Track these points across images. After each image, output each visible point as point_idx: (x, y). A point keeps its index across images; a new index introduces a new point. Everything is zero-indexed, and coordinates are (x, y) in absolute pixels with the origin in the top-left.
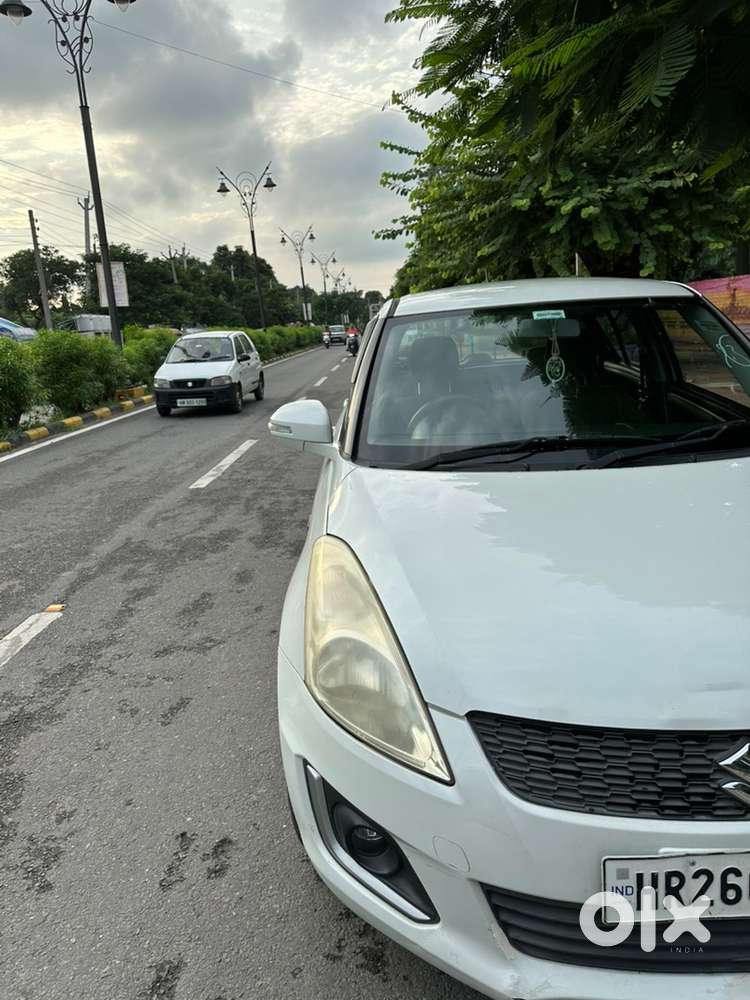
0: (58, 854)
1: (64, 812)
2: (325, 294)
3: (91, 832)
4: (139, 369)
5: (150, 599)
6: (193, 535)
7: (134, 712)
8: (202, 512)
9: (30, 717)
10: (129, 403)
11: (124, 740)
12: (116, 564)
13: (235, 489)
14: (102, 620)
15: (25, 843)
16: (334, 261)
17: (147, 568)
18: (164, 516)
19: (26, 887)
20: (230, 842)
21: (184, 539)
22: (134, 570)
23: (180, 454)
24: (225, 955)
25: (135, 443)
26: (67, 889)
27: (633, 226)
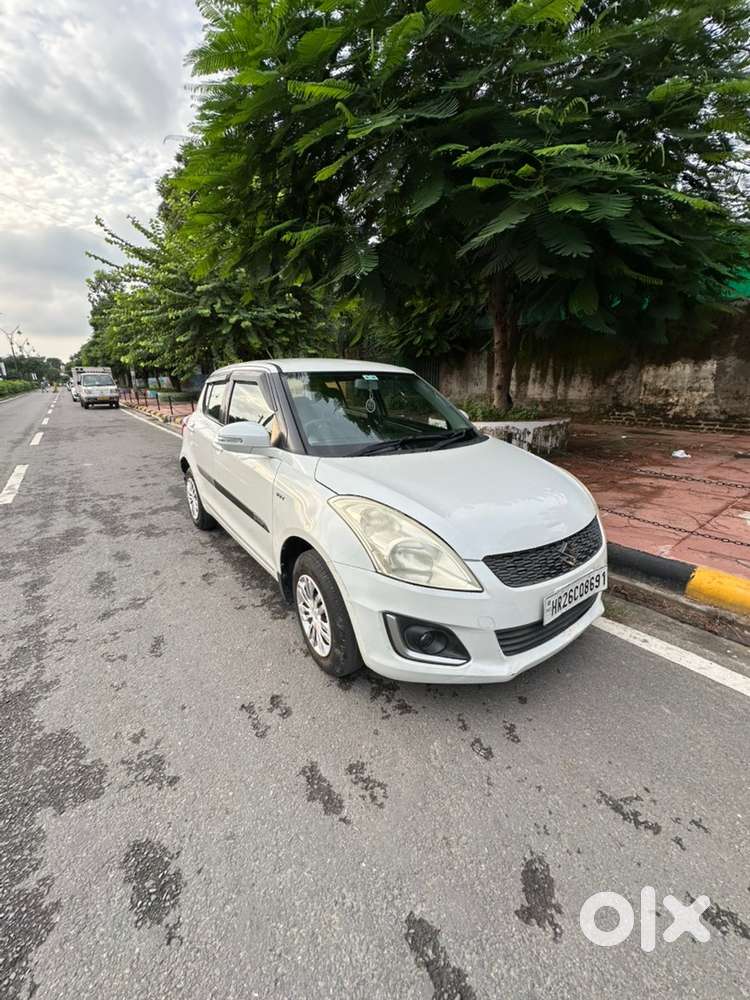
0: (160, 760)
1: (135, 735)
3: (172, 735)
5: (49, 587)
6: (39, 538)
7: (124, 658)
8: (30, 521)
9: (22, 694)
11: (134, 676)
13: (45, 501)
14: (16, 611)
15: (122, 767)
16: (19, 332)
17: (19, 566)
19: (156, 789)
20: (277, 696)
21: (33, 541)
26: (193, 771)
27: (268, 336)
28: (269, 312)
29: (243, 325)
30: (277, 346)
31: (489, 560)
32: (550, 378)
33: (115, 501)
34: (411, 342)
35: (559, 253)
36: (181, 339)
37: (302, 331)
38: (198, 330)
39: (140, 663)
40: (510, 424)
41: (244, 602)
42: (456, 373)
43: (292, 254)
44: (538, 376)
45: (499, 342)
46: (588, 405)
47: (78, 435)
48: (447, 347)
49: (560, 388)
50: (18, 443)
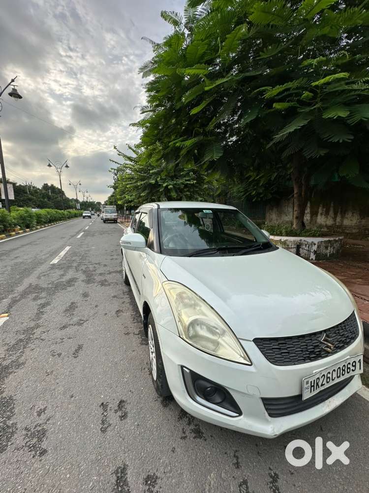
0: (44, 432)
1: (41, 409)
2: (83, 202)
3: (58, 415)
4: (18, 221)
5: (49, 307)
6: (58, 281)
7: (59, 355)
8: (59, 272)
9: (7, 367)
10: (14, 233)
11: (59, 368)
12: (28, 294)
13: (69, 263)
14: (29, 318)
15: (24, 432)
16: (87, 192)
17: (43, 294)
18: (44, 274)
19: (32, 456)
20: (124, 401)
21: (55, 282)
22: (38, 296)
23: (41, 251)
24: (142, 454)
25: (20, 247)
26: (56, 449)
27: (181, 192)
28: (181, 181)
29: (169, 187)
30: (184, 196)
31: (258, 342)
32: (331, 213)
33: (96, 266)
34: (251, 193)
35: (330, 140)
36: (142, 194)
37: (197, 189)
38: (150, 189)
39: (66, 359)
40: (303, 239)
41: (130, 330)
42: (275, 210)
43: (183, 152)
44: (324, 212)
45: (297, 193)
46: (358, 229)
47: (96, 234)
48: (270, 196)
49: (338, 219)
50: (72, 236)
